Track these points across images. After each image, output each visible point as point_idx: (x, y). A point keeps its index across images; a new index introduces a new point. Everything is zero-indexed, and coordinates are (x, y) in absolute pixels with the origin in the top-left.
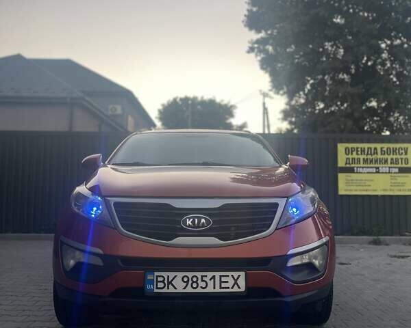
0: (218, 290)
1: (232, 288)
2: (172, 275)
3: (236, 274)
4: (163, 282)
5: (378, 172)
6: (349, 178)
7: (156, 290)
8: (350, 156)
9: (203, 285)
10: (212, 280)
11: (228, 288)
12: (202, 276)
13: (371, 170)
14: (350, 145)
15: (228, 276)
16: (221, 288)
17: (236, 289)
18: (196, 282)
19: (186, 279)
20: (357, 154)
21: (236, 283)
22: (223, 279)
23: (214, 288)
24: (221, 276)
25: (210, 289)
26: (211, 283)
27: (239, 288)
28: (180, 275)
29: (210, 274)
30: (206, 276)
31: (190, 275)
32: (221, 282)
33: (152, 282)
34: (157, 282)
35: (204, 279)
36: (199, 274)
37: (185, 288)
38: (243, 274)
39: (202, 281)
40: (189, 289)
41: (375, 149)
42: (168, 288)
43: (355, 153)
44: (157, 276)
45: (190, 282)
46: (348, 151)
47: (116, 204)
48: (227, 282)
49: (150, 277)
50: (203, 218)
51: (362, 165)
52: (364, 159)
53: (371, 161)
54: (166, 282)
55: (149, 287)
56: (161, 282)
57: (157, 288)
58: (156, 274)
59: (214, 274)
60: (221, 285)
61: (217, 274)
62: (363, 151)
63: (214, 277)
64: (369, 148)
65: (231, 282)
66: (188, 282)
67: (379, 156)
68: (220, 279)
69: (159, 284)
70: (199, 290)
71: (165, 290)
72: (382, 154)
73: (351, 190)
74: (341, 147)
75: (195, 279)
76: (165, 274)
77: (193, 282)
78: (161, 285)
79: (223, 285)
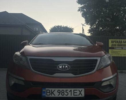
0: (73, 96)
1: (79, 95)
2: (53, 89)
3: (80, 89)
4: (49, 92)
5: (122, 49)
6: (112, 51)
7: (46, 96)
8: (113, 44)
9: (67, 94)
10: (70, 92)
11: (77, 95)
12: (66, 90)
13: (120, 48)
14: (113, 40)
15: (77, 90)
17: (80, 96)
18: (64, 93)
19: (59, 91)
20: (115, 43)
21: (80, 93)
22: (75, 91)
23: (71, 95)
24: (74, 90)
25: (69, 96)
26: (70, 93)
27: (82, 95)
28: (57, 89)
29: (69, 89)
30: (68, 90)
31: (61, 89)
32: (74, 93)
33: (44, 92)
34: (47, 92)
35: (67, 91)
36: (65, 89)
37: (58, 95)
38: (83, 89)
39: (66, 92)
40: (60, 96)
41: (122, 41)
42: (52, 95)
43: (114, 43)
44: (47, 90)
45: (61, 93)
46: (112, 42)
47: (30, 59)
48: (77, 93)
49: (44, 90)
50: (66, 65)
51: (117, 47)
52: (118, 44)
53: (120, 45)
54: (51, 92)
55: (43, 95)
56: (48, 92)
57: (47, 95)
58: (47, 89)
59: (71, 89)
60: (74, 94)
61: (73, 89)
62: (117, 42)
63: (71, 91)
64: (120, 41)
65: (78, 93)
66: (60, 93)
67: (123, 44)
68: (74, 91)
69: (48, 93)
70: (65, 96)
71: (50, 96)
72: (124, 43)
73: (113, 55)
74: (110, 41)
75: (63, 91)
76: (50, 89)
77: (62, 93)
78: (48, 94)
79: (75, 94)
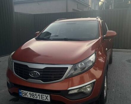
2: (26, 92)
3: (47, 95)
4: (24, 93)
7: (22, 96)
11: (44, 99)
12: (35, 94)
15: (44, 95)
16: (42, 99)
17: (47, 100)
18: (34, 95)
19: (30, 94)
21: (47, 98)
22: (42, 96)
25: (38, 98)
28: (29, 92)
31: (32, 93)
36: (34, 93)
37: (30, 97)
38: (49, 96)
39: (36, 95)
40: (32, 97)
45: (32, 95)
48: (44, 97)
49: (20, 91)
50: (37, 73)
55: (20, 94)
58: (22, 91)
63: (39, 95)
66: (31, 95)
70: (35, 98)
71: (25, 96)
75: (33, 94)
76: (24, 91)
77: (33, 95)
78: (23, 94)
79: (42, 98)
